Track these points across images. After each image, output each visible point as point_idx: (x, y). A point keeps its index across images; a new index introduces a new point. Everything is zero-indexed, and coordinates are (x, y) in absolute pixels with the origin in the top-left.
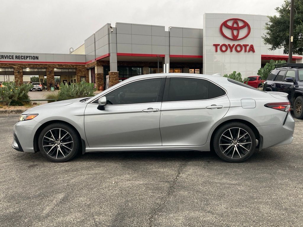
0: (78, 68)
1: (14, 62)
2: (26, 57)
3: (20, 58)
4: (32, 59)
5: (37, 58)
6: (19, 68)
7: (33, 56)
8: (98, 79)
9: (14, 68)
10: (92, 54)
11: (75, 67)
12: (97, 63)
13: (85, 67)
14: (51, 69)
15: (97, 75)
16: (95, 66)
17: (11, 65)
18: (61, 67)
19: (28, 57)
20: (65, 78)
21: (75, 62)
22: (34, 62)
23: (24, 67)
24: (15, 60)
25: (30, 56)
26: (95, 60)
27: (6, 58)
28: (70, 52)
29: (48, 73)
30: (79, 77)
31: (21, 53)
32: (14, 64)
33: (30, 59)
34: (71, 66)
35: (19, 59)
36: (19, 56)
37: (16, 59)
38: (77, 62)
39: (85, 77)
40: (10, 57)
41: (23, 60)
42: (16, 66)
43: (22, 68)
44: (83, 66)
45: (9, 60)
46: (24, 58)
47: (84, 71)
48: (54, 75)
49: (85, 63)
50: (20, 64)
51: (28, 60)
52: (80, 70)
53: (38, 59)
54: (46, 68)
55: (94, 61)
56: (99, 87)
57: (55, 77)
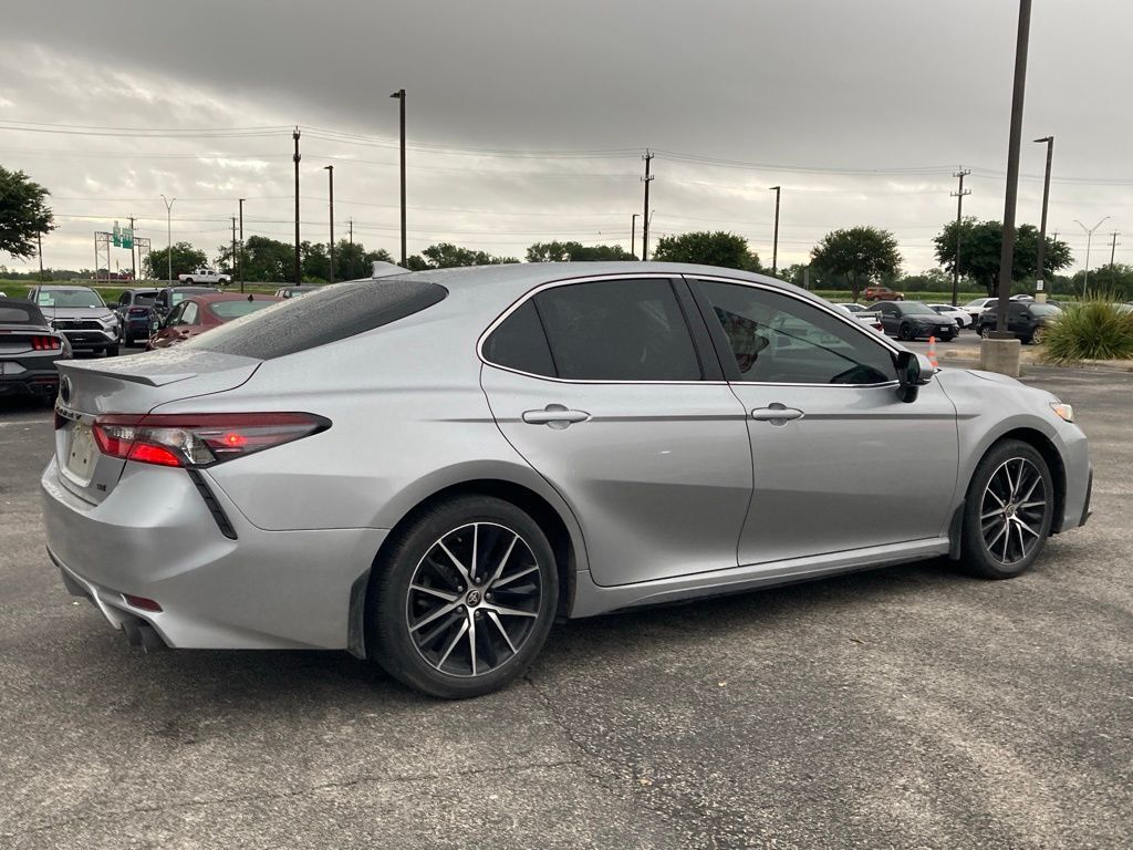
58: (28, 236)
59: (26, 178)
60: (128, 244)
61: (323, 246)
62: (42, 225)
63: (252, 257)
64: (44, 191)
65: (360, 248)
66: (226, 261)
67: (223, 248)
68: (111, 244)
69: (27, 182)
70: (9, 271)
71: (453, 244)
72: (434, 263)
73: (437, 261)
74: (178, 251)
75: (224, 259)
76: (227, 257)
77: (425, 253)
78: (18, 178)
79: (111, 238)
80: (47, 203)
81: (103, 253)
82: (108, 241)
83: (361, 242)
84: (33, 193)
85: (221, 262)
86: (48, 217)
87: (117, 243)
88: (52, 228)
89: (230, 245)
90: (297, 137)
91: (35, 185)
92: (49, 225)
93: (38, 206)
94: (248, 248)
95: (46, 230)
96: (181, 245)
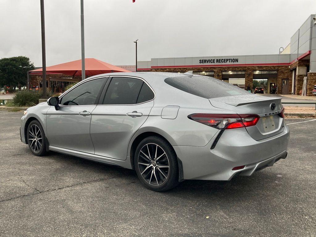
0: (280, 70)
1: (215, 65)
2: (226, 60)
3: (221, 61)
4: (231, 62)
5: (237, 60)
6: (218, 71)
7: (233, 59)
8: (298, 82)
9: (214, 72)
10: (296, 53)
11: (276, 68)
12: (299, 63)
13: (288, 68)
14: (250, 72)
15: (298, 77)
16: (296, 67)
17: (212, 69)
18: (261, 69)
19: (228, 61)
20: (273, 81)
21: (278, 63)
22: (234, 65)
23: (223, 70)
24: (216, 64)
25: (230, 59)
26: (297, 59)
27: (208, 62)
28: (280, 52)
29: (246, 76)
30: (280, 80)
31: (222, 57)
32: (215, 67)
33: (230, 62)
34: (272, 67)
35: (219, 62)
36: (220, 60)
37: (217, 62)
38: (279, 63)
39: (287, 79)
40: (212, 61)
41: (224, 64)
42: (216, 69)
43: (222, 71)
44: (287, 67)
45: (210, 64)
46: (224, 61)
47: (286, 73)
48: (252, 77)
49: (289, 64)
50: (220, 67)
51: (228, 63)
52: (282, 72)
53: (237, 62)
54: (245, 71)
55: (296, 61)
56: (299, 91)
57: (254, 80)
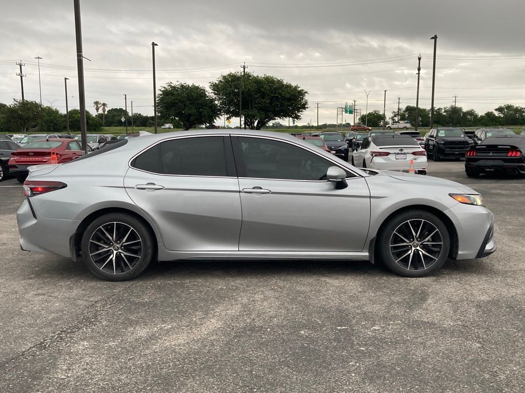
58: (299, 111)
59: (299, 87)
60: (351, 112)
61: (442, 109)
62: (304, 107)
63: (407, 116)
64: (306, 92)
65: (460, 109)
66: (395, 118)
67: (394, 112)
68: (344, 112)
69: (299, 89)
70: (311, 125)
71: (512, 105)
72: (500, 115)
73: (502, 113)
74: (374, 114)
75: (394, 117)
76: (395, 116)
77: (496, 110)
78: (296, 87)
79: (344, 110)
80: (307, 97)
81: (340, 116)
82: (343, 111)
83: (461, 106)
84: (301, 93)
85: (392, 119)
86: (306, 103)
87: (346, 112)
88: (307, 108)
89: (397, 110)
90: (419, 59)
91: (303, 90)
92: (306, 106)
93: (302, 99)
94: (405, 111)
95: (305, 108)
96: (375, 111)
